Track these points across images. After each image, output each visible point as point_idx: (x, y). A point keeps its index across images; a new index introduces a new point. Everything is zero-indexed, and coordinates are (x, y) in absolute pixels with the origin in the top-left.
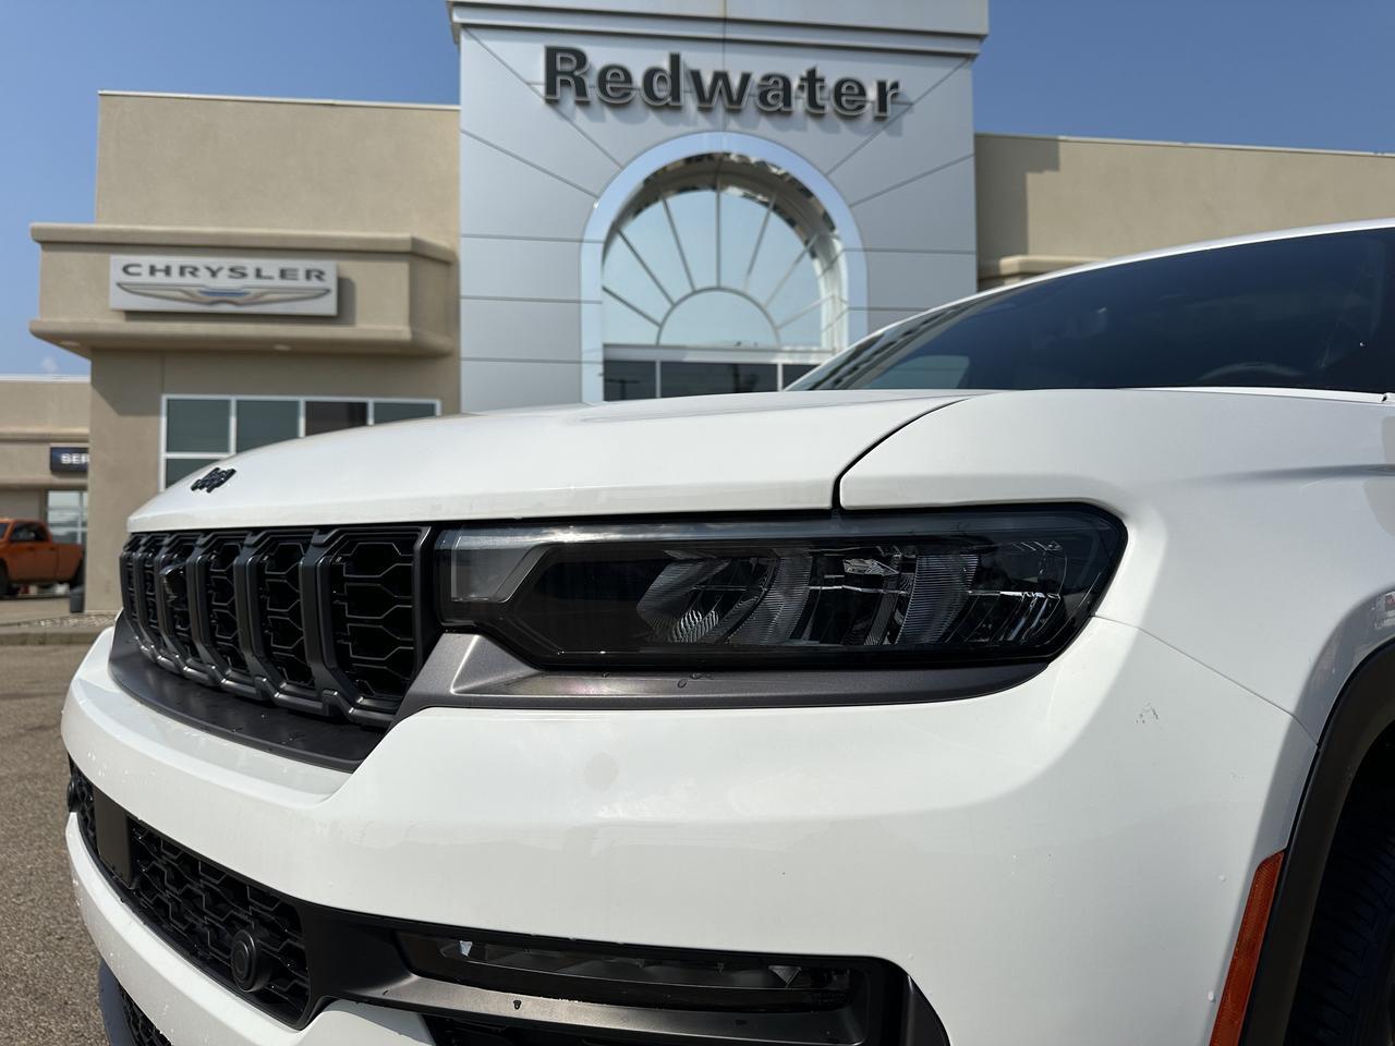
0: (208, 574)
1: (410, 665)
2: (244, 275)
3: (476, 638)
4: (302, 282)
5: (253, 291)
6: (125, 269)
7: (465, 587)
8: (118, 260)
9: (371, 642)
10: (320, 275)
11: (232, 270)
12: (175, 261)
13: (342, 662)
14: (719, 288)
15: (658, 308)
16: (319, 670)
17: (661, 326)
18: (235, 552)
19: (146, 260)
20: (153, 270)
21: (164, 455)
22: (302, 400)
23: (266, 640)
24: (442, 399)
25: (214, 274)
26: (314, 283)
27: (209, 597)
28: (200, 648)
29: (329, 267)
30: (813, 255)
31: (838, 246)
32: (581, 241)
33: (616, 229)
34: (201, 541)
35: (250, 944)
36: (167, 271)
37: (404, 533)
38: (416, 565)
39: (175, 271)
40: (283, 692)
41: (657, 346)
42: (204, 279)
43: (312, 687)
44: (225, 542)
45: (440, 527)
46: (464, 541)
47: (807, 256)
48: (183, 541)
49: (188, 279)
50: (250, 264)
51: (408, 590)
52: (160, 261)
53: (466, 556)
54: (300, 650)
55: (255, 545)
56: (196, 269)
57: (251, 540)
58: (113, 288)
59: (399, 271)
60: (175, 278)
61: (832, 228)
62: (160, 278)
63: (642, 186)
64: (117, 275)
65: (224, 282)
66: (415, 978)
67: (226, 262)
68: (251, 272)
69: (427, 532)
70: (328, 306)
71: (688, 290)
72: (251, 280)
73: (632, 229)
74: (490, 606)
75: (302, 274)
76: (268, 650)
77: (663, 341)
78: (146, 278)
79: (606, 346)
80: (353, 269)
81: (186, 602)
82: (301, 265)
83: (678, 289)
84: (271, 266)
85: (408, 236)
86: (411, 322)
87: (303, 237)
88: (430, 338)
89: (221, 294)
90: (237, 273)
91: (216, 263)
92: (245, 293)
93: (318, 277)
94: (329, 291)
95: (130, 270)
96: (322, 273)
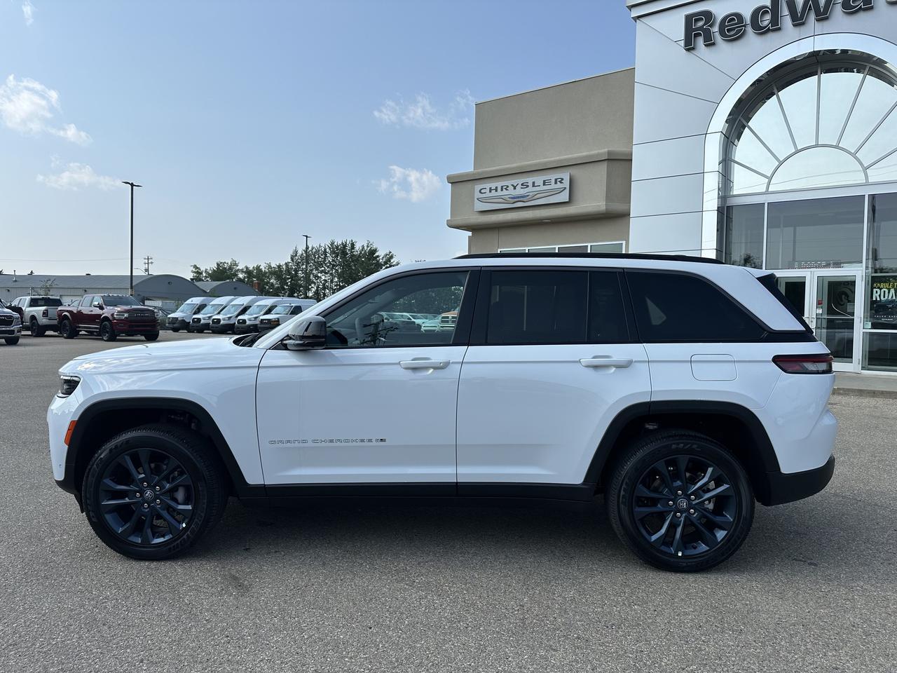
4: (553, 186)
5: (531, 194)
6: (480, 192)
8: (478, 187)
12: (499, 184)
17: (770, 179)
19: (488, 185)
20: (491, 190)
22: (557, 247)
24: (625, 240)
25: (515, 188)
26: (558, 185)
29: (566, 175)
32: (706, 134)
36: (496, 189)
39: (499, 189)
42: (511, 192)
49: (505, 192)
50: (530, 180)
52: (493, 186)
56: (508, 187)
58: (476, 201)
59: (602, 170)
60: (500, 193)
62: (494, 193)
64: (477, 194)
65: (520, 191)
68: (530, 184)
70: (564, 197)
71: (794, 151)
75: (553, 182)
78: (488, 194)
80: (578, 173)
82: (552, 176)
84: (539, 179)
85: (606, 150)
86: (606, 200)
87: (554, 161)
88: (617, 207)
89: (518, 197)
90: (525, 185)
91: (515, 182)
92: (528, 196)
93: (561, 182)
94: (565, 188)
95: (482, 191)
96: (562, 179)
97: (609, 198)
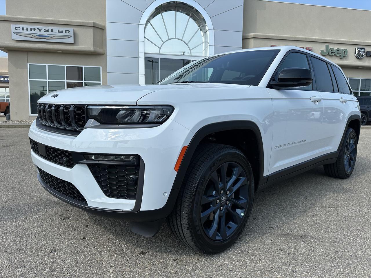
0: (55, 111)
1: (85, 123)
2: (48, 31)
3: (93, 120)
4: (64, 34)
5: (51, 36)
6: (16, 28)
7: (92, 113)
8: (13, 26)
9: (80, 120)
10: (69, 32)
11: (45, 30)
12: (30, 27)
13: (76, 123)
14: (175, 38)
15: (159, 43)
16: (73, 124)
17: (160, 48)
18: (59, 108)
19: (21, 26)
20: (23, 29)
21: (29, 80)
22: (65, 66)
23: (65, 120)
24: (102, 66)
25: (40, 31)
26: (67, 34)
27: (55, 114)
28: (54, 122)
29: (71, 29)
30: (201, 30)
31: (207, 28)
32: (139, 24)
33: (148, 21)
34: (54, 105)
35: (65, 159)
36: (27, 29)
37: (83, 106)
38: (85, 110)
39: (29, 29)
40: (68, 128)
41: (159, 54)
42: (37, 32)
43: (72, 127)
44: (58, 106)
45: (88, 105)
46: (91, 107)
47: (199, 30)
48: (50, 106)
49: (33, 32)
50: (50, 28)
51: (84, 113)
52: (25, 27)
53: (92, 109)
54: (70, 122)
55: (63, 107)
56: (35, 29)
57: (62, 106)
58: (13, 34)
59: (91, 31)
60: (29, 31)
61: (206, 23)
62: (25, 31)
63: (155, 10)
64: (13, 30)
65: (43, 33)
66: (86, 160)
67: (43, 27)
68: (50, 30)
69: (86, 106)
70: (71, 40)
71: (168, 39)
72: (50, 33)
73: (152, 21)
74: (95, 116)
75: (64, 31)
76: (65, 122)
77: (161, 52)
78: (21, 31)
79: (145, 53)
80: (78, 30)
81: (52, 115)
82: (64, 29)
83: (165, 38)
84: (56, 29)
85: (92, 21)
86: (93, 45)
87: (64, 21)
88: (99, 50)
89: (43, 36)
90: (46, 30)
91: (40, 27)
92: (49, 36)
93: (68, 32)
94: (71, 36)
95: (17, 29)
96: (69, 31)
97: (94, 45)
